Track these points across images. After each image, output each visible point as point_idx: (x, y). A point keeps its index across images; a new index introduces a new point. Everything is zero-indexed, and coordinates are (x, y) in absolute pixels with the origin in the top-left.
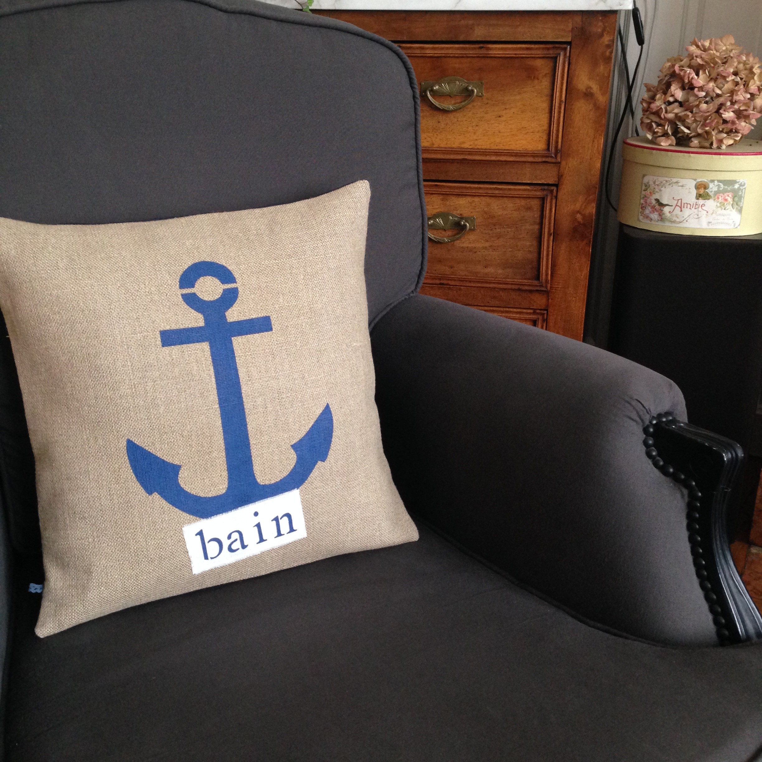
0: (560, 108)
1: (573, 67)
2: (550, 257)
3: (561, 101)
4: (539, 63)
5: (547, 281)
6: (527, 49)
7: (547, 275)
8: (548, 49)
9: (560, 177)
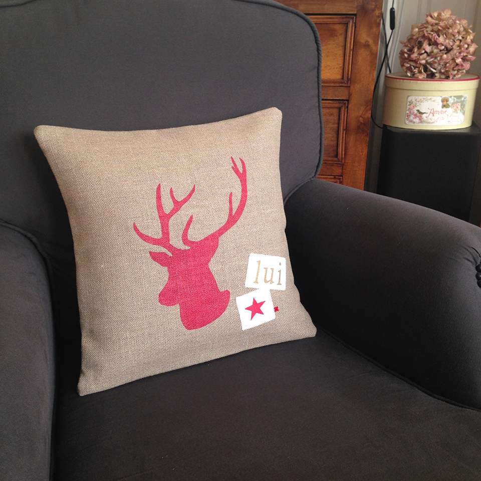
0: (350, 53)
1: (357, 29)
2: (344, 143)
3: (350, 49)
4: (337, 27)
5: (342, 158)
6: (331, 18)
7: (342, 154)
8: (343, 18)
9: (350, 95)
